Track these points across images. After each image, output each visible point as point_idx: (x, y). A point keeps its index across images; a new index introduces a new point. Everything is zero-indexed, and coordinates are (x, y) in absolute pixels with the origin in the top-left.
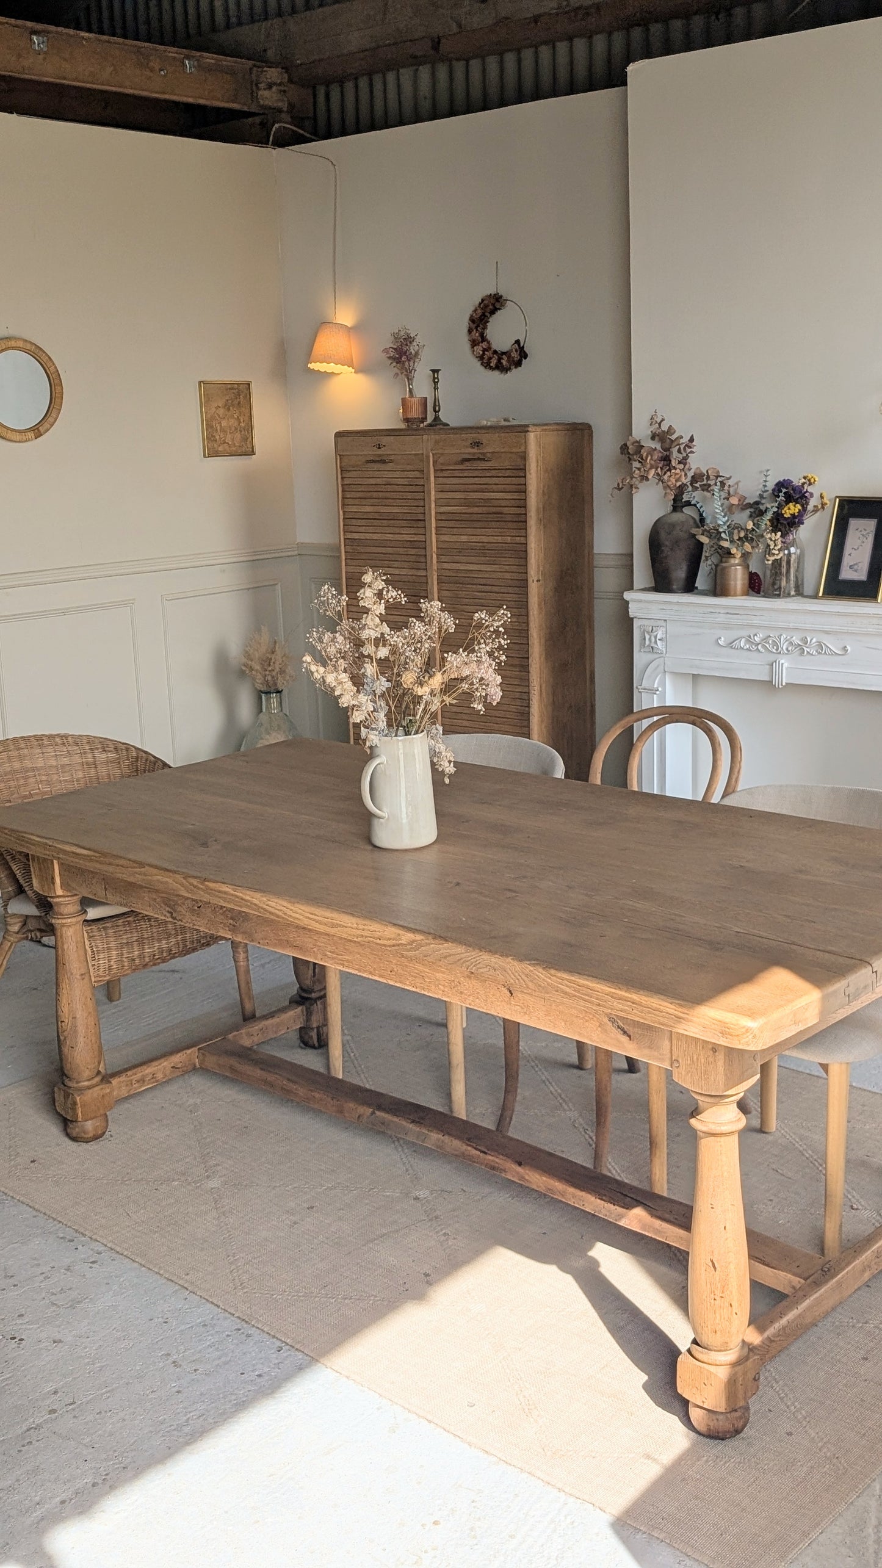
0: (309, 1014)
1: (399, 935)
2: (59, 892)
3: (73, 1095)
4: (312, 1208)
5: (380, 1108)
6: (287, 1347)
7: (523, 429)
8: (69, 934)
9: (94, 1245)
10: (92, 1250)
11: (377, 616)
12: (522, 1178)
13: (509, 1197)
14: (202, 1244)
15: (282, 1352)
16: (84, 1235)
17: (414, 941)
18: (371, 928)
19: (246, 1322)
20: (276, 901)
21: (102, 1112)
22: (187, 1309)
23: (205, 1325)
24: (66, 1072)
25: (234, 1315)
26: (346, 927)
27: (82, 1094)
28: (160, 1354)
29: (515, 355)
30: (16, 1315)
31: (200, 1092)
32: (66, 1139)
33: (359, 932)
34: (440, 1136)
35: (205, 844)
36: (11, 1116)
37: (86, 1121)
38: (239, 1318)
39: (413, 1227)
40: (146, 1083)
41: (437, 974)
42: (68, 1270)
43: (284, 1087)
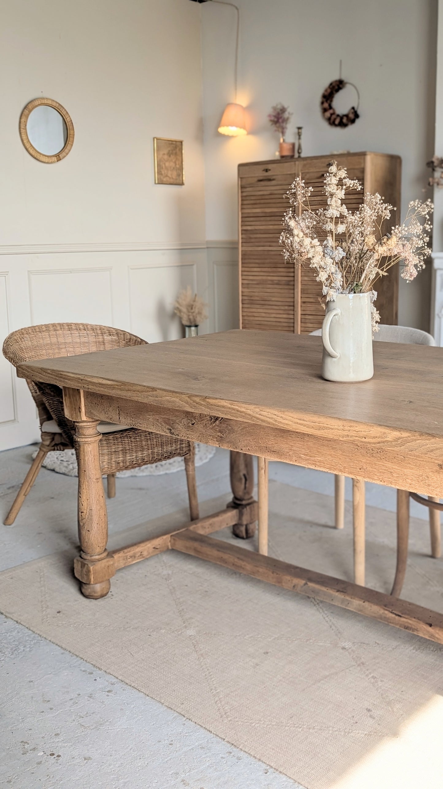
0: (241, 515)
1: (385, 433)
2: (84, 418)
3: (87, 565)
4: (267, 653)
5: (310, 580)
6: (272, 770)
7: (363, 154)
8: (89, 449)
9: (108, 677)
10: (107, 681)
11: (340, 199)
12: (432, 636)
13: (413, 649)
14: (189, 679)
15: (268, 773)
16: (100, 669)
17: (400, 438)
18: (357, 429)
19: (235, 746)
20: (268, 410)
21: (107, 578)
22: (186, 733)
23: (202, 748)
24: (83, 548)
25: (224, 739)
26: (332, 429)
27: (95, 564)
28: (170, 773)
29: (352, 116)
30: (54, 735)
31: (170, 566)
32: (81, 597)
33: (346, 433)
34: (361, 602)
35: (196, 379)
36: (42, 579)
37: (96, 584)
38: (228, 742)
39: (348, 670)
40: (136, 558)
41: (405, 470)
42: (90, 697)
43: (236, 563)
